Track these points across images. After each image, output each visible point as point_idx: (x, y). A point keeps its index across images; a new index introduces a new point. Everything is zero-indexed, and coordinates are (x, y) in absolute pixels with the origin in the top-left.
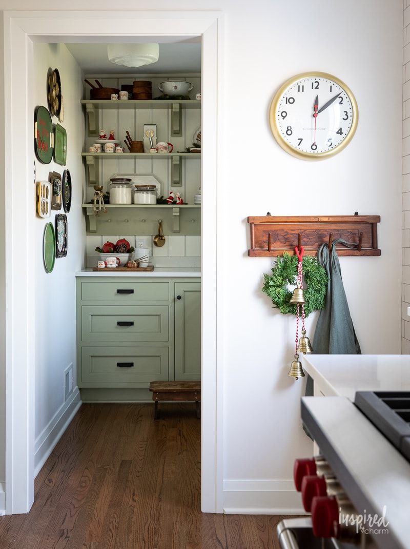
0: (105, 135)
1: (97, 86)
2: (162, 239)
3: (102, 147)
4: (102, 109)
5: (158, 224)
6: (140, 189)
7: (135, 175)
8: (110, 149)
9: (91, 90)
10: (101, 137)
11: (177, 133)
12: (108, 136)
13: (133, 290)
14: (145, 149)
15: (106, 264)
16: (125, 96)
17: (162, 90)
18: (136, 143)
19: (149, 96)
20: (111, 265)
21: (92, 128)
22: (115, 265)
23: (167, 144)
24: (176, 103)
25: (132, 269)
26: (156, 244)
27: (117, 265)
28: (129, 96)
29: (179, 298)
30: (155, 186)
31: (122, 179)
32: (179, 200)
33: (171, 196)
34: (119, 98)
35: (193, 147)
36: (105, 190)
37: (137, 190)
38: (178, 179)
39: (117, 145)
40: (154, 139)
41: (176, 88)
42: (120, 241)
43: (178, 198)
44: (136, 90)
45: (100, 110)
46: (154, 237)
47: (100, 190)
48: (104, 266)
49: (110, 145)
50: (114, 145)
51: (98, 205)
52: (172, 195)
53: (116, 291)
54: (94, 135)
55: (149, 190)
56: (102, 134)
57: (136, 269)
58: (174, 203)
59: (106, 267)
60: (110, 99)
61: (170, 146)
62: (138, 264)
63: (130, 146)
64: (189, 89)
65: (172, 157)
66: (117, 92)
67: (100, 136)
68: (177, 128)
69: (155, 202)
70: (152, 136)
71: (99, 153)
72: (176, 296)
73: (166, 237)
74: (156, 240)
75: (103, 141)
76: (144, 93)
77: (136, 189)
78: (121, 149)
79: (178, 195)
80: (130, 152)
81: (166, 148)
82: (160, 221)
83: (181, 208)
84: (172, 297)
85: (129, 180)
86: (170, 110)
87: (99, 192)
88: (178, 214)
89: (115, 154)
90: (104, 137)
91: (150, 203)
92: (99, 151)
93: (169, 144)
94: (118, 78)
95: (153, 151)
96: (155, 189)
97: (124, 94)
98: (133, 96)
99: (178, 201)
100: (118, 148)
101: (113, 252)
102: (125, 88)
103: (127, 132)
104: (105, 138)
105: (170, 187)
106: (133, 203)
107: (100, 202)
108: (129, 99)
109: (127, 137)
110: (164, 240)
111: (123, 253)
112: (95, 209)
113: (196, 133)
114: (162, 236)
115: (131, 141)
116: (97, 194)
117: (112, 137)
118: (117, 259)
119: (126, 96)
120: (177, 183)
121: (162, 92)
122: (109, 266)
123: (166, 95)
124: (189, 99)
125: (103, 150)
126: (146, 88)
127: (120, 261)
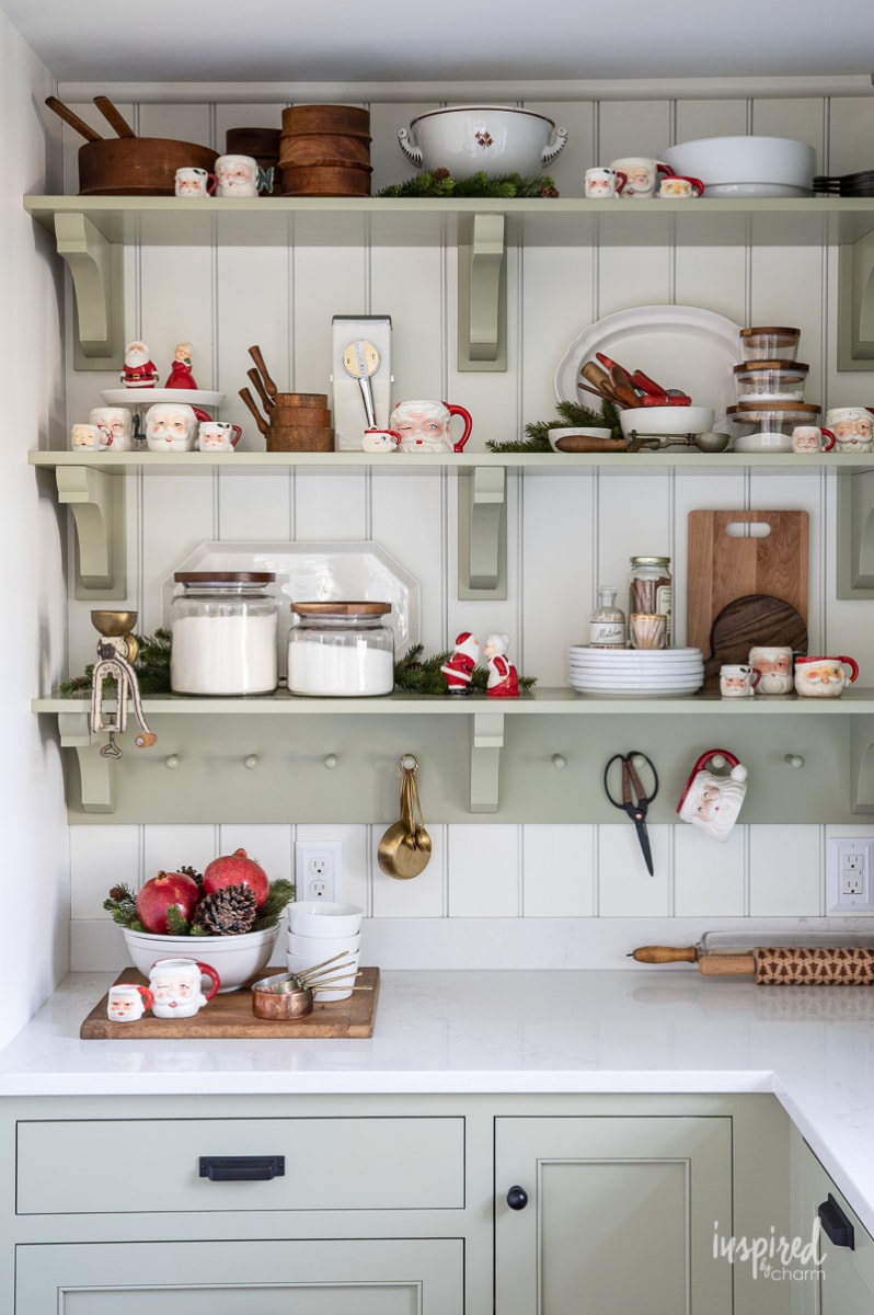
0: (150, 366)
1: (107, 132)
2: (417, 845)
3: (137, 421)
4: (139, 242)
5: (400, 774)
6: (315, 619)
7: (293, 545)
8: (172, 431)
9: (83, 152)
10: (130, 374)
11: (485, 356)
12: (164, 371)
13: (281, 1160)
14: (339, 429)
15: (148, 999)
16: (240, 180)
17: (417, 152)
18: (296, 401)
19: (359, 182)
20: (174, 1005)
21: (93, 329)
22: (193, 1002)
23: (445, 411)
24: (488, 216)
25: (278, 1029)
26: (388, 864)
27: (203, 1001)
28: (261, 178)
29: (518, 1199)
30: (385, 608)
31: (231, 577)
32: (502, 672)
33: (459, 656)
34: (212, 186)
35: (562, 419)
36: (147, 628)
37: (304, 628)
38: (492, 571)
39: (203, 414)
40: (382, 384)
41: (485, 140)
42: (222, 864)
43: (497, 660)
44: (295, 152)
45: (129, 252)
46: (380, 831)
47: (123, 631)
48: (136, 1011)
49: (170, 412)
50: (191, 415)
51: (110, 706)
52: (468, 649)
53: (194, 1166)
54: (100, 362)
55: (357, 628)
56: (135, 360)
57: (296, 1030)
58: (477, 687)
59: (149, 1014)
60: (171, 193)
61: (457, 416)
62: (308, 995)
63: (266, 418)
64: (547, 151)
65: (467, 473)
66: (205, 160)
67: (126, 368)
68: (484, 334)
69: (385, 683)
70: (371, 367)
71: (120, 452)
72: (503, 1190)
73: (434, 833)
74: (392, 849)
75: (139, 394)
76: (332, 164)
77: (296, 619)
78: (226, 433)
79: (496, 647)
80: (270, 449)
81: (437, 427)
82: (409, 764)
83: (508, 717)
84: (481, 1194)
85: (264, 578)
86: (453, 251)
87: (117, 642)
88: (499, 742)
89: (194, 458)
90: (147, 372)
91: (362, 691)
92: (121, 439)
93: (455, 410)
94: (213, 102)
95: (378, 445)
96: (385, 619)
97: (239, 170)
98: (281, 181)
99: (495, 680)
100: (209, 428)
101: (186, 932)
102: (241, 141)
103: (255, 352)
104: (149, 377)
105: (453, 602)
106: (281, 689)
107: (122, 689)
108: (263, 193)
109: (253, 374)
110: (428, 848)
111: (235, 930)
112: (97, 722)
113: (571, 355)
114: (419, 832)
115: (274, 394)
116: (107, 652)
117: (181, 377)
118: (206, 968)
119: (249, 178)
120: (485, 586)
121: (417, 162)
122: (162, 1009)
123: (442, 174)
124: (553, 194)
125: (139, 437)
126: (346, 142)
127: (216, 978)
